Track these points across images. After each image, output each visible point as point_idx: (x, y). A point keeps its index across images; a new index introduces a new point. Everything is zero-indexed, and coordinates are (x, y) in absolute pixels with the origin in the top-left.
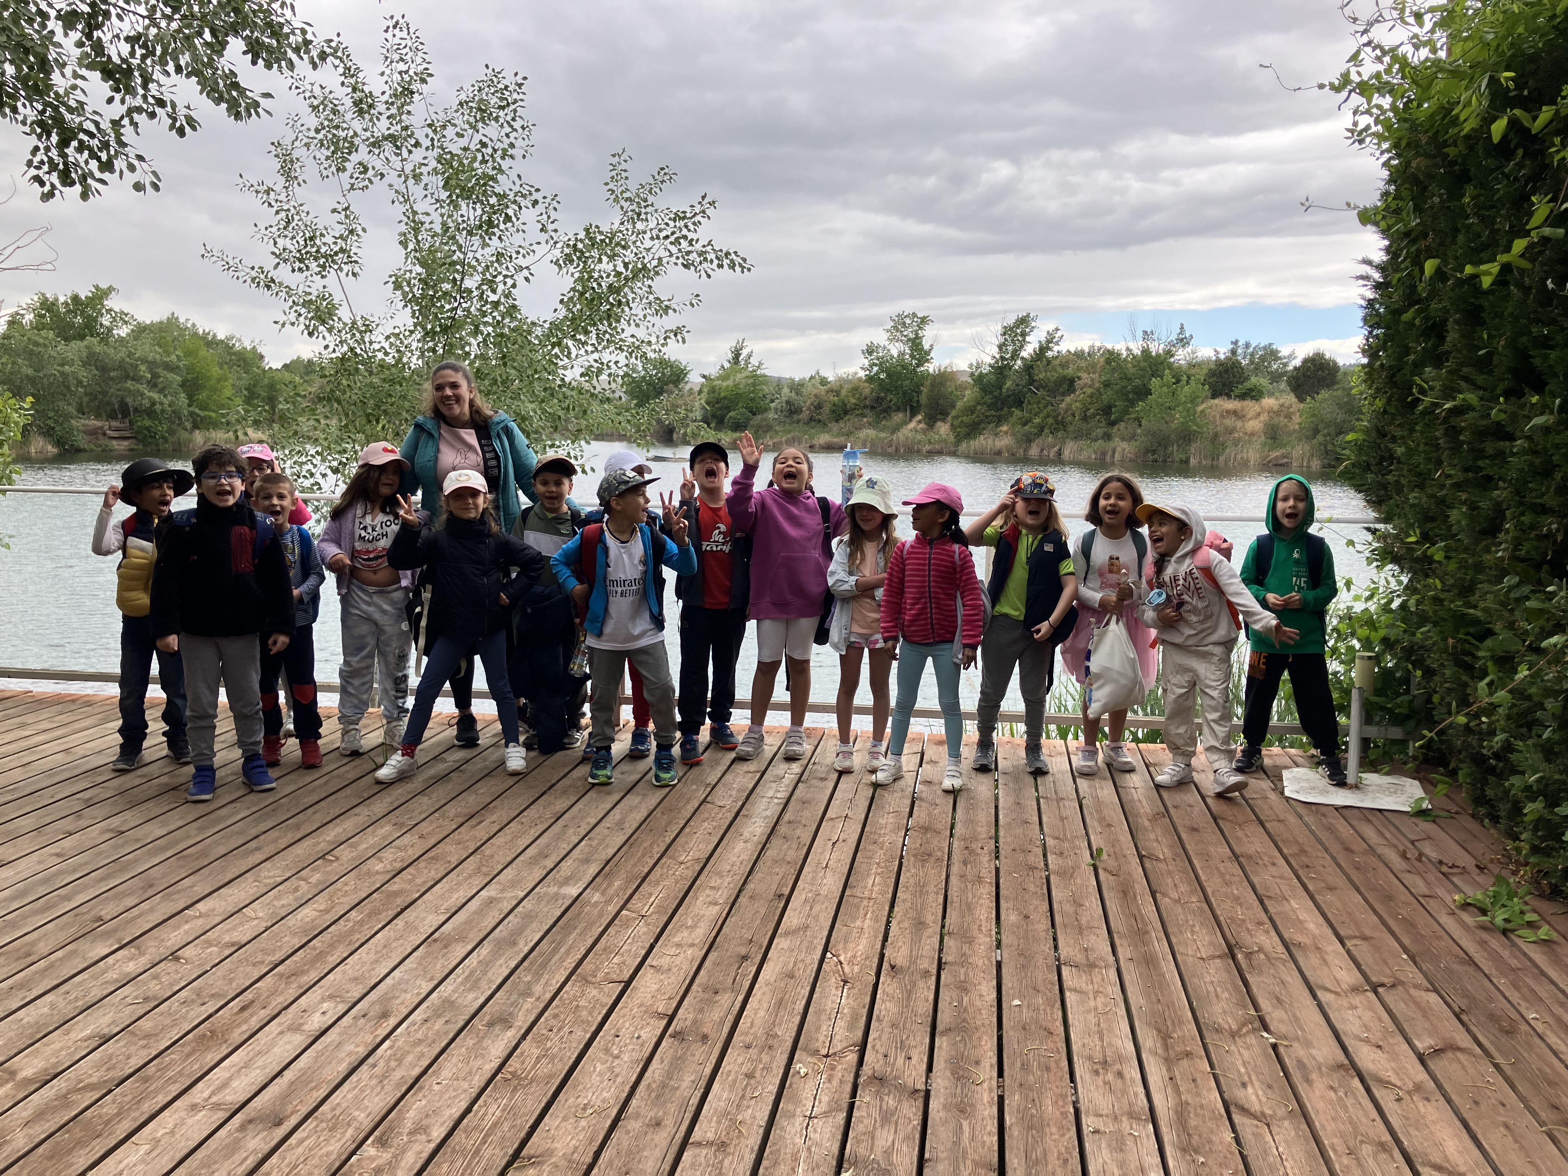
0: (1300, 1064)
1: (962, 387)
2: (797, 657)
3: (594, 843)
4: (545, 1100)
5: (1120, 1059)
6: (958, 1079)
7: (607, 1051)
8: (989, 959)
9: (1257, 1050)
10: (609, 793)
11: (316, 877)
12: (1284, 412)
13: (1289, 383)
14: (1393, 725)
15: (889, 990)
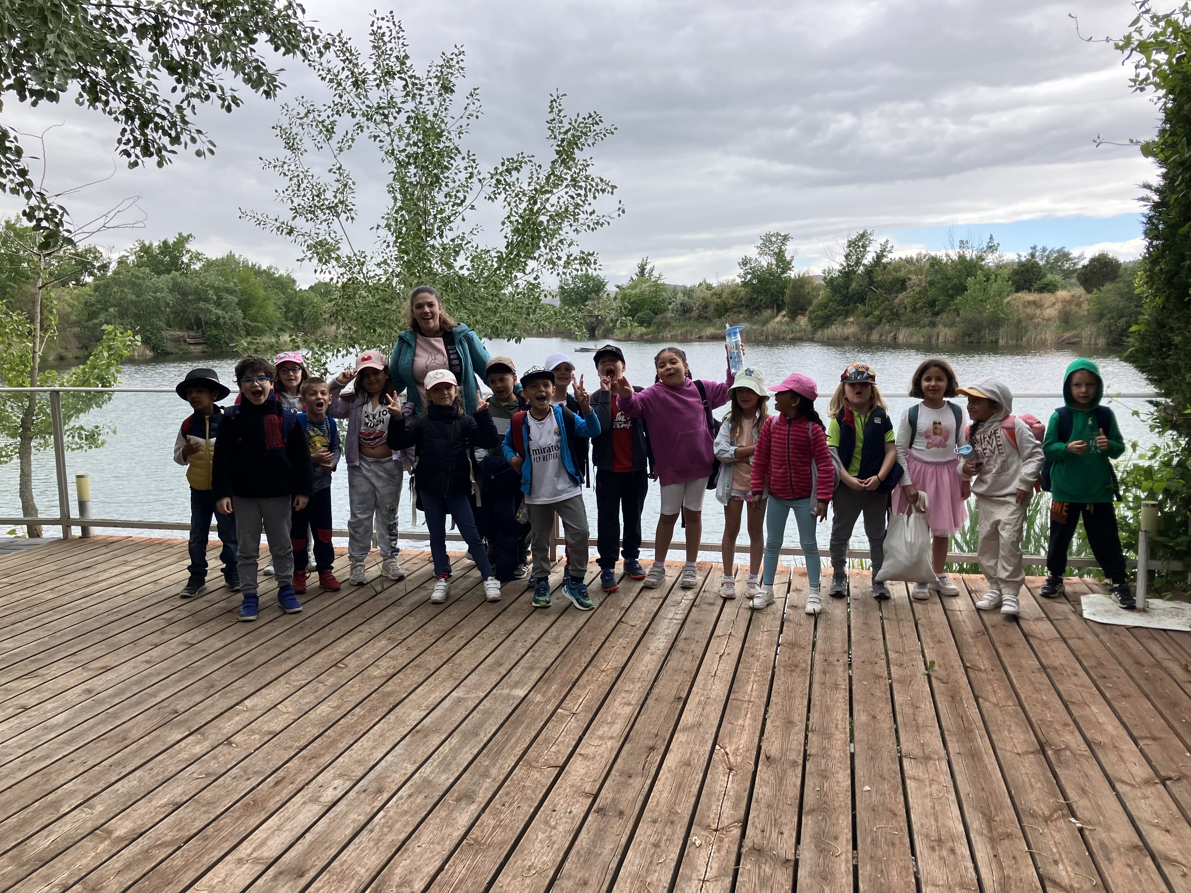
0: (1103, 845)
1: (817, 288)
2: (692, 508)
3: (537, 654)
4: (499, 862)
5: (953, 838)
6: (821, 852)
7: (546, 822)
8: (844, 752)
9: (1066, 833)
10: (548, 615)
11: (331, 681)
12: (1075, 301)
13: (1079, 278)
14: (1174, 559)
15: (765, 777)
